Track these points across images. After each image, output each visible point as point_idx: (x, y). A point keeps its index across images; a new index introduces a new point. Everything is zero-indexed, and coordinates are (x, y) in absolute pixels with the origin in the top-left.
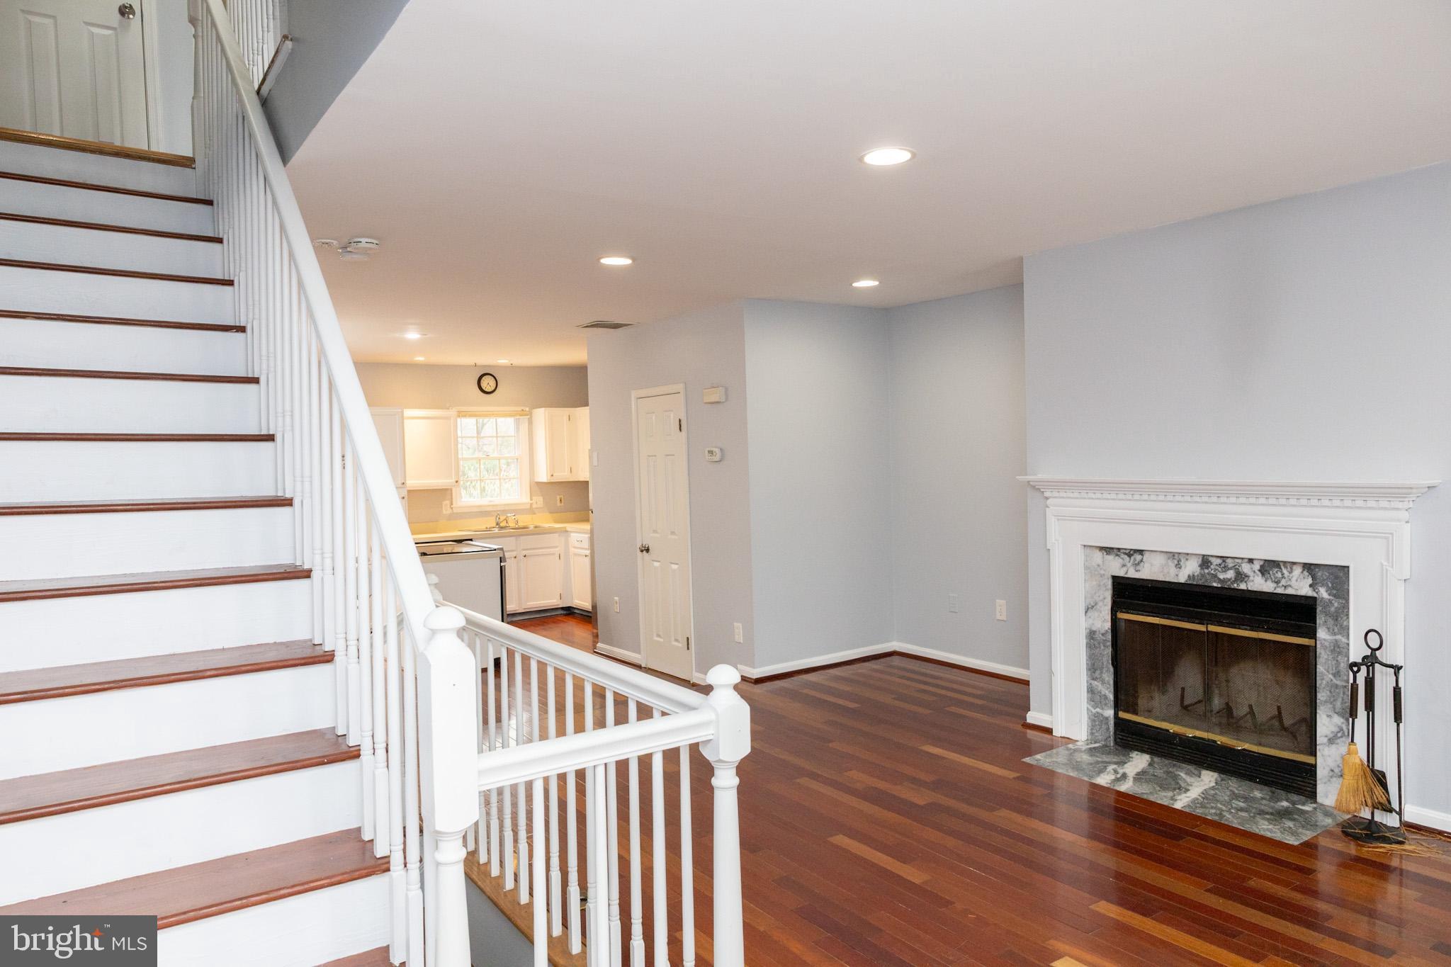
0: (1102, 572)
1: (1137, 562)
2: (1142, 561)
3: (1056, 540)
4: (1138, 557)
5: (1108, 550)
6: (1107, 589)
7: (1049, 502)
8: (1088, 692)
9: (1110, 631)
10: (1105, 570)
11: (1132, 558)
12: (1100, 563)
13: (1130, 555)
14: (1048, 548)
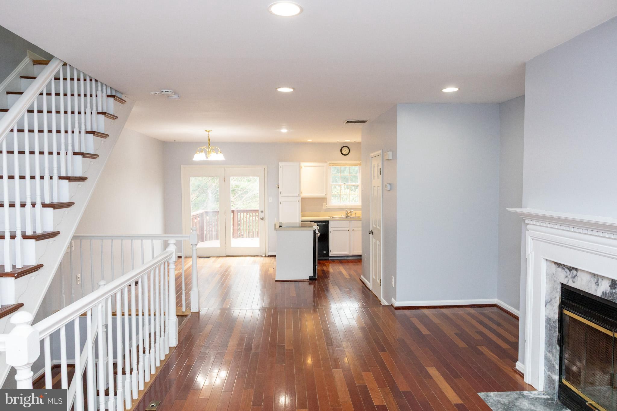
0: (555, 279)
1: (574, 276)
2: (576, 275)
3: (531, 253)
4: (575, 272)
5: (559, 265)
6: (557, 292)
7: (528, 227)
8: (545, 359)
9: (557, 321)
10: (556, 278)
11: (571, 272)
12: (554, 272)
13: (570, 270)
14: (526, 257)
